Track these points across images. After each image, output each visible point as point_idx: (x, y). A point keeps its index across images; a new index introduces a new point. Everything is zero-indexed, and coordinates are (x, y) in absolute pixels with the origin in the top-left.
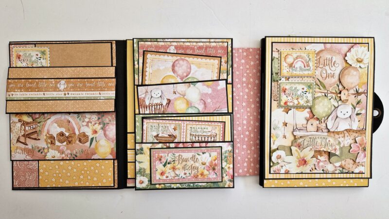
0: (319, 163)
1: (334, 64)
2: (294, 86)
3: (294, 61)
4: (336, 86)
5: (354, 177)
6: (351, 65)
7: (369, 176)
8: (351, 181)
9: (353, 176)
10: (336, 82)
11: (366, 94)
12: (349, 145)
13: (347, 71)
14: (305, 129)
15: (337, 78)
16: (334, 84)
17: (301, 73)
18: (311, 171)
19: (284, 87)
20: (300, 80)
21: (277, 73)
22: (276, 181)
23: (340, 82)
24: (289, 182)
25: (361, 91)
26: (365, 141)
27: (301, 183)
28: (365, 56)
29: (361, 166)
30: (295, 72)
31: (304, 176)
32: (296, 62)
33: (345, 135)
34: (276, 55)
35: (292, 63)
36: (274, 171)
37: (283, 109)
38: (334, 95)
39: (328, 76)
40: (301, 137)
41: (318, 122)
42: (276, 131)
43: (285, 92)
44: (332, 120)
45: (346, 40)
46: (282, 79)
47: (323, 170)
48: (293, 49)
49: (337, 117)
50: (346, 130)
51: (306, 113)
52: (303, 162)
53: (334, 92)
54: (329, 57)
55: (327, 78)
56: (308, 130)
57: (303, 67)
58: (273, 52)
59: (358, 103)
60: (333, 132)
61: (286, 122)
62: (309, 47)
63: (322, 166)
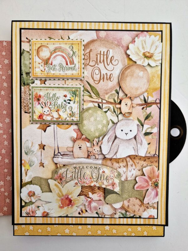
0: (90, 203)
1: (111, 61)
2: (52, 92)
3: (51, 55)
4: (114, 92)
5: (142, 223)
6: (136, 62)
7: (164, 223)
8: (139, 228)
9: (142, 221)
10: (114, 87)
11: (159, 105)
12: (133, 178)
13: (129, 70)
14: (72, 154)
15: (115, 81)
16: (111, 89)
17: (62, 72)
18: (79, 213)
19: (37, 94)
20: (61, 83)
21: (28, 74)
22: (31, 227)
23: (120, 87)
24: (49, 228)
25: (150, 100)
26: (157, 173)
27: (67, 230)
28: (156, 49)
29: (152, 209)
30: (52, 72)
31: (70, 221)
32: (55, 57)
33: (129, 163)
34: (25, 46)
35: (49, 59)
36: (27, 213)
37: (38, 125)
38: (111, 106)
39: (102, 78)
40: (64, 165)
41: (88, 144)
42: (29, 156)
43: (38, 100)
44: (108, 142)
45: (129, 27)
46: (36, 82)
47: (97, 213)
48: (50, 38)
49: (116, 137)
50: (129, 156)
51: (72, 132)
52: (67, 202)
53: (112, 101)
54: (103, 50)
55: (102, 81)
56: (75, 156)
57: (64, 64)
58: (22, 43)
59: (147, 117)
60: (111, 159)
61: (44, 143)
62: (74, 36)
63: (95, 208)
